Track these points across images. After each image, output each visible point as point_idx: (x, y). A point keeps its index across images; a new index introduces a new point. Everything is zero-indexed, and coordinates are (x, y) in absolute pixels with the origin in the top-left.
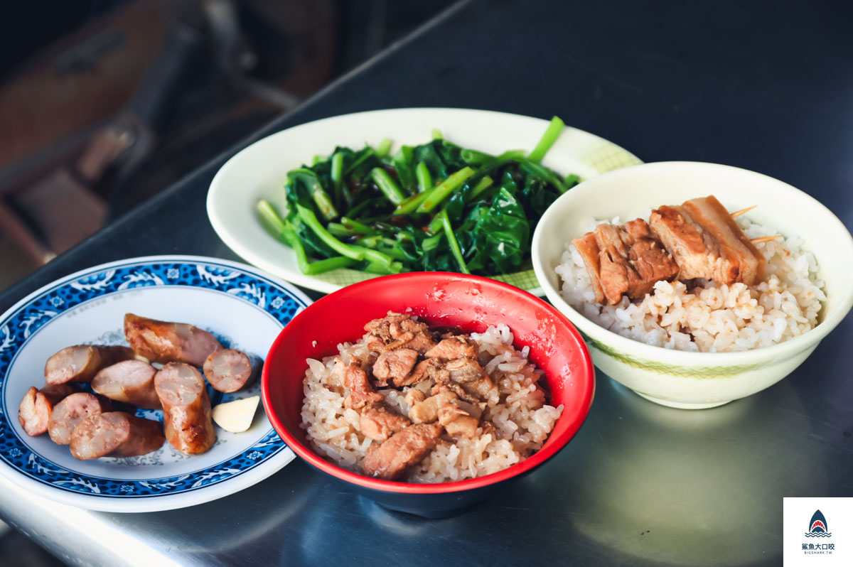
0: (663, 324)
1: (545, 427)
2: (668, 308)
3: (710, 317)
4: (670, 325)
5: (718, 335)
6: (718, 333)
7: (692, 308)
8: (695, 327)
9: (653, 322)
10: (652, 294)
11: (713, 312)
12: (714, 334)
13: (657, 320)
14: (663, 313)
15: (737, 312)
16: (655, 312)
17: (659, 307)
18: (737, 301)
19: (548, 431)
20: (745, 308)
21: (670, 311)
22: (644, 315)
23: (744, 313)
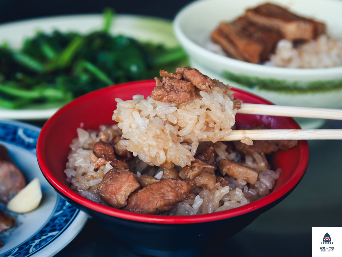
1: (268, 184)
19: (270, 188)
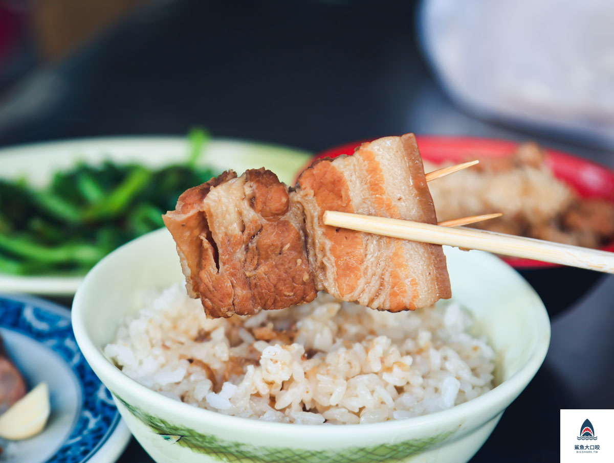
0: (279, 405)
2: (283, 383)
3: (348, 388)
4: (289, 406)
5: (363, 412)
6: (364, 408)
7: (319, 377)
8: (326, 404)
9: (264, 404)
10: (257, 363)
11: (352, 381)
12: (357, 411)
13: (268, 401)
14: (275, 391)
15: (386, 376)
16: (265, 391)
17: (271, 384)
18: (382, 361)
20: (396, 369)
21: (285, 387)
22: (249, 397)
23: (396, 378)
